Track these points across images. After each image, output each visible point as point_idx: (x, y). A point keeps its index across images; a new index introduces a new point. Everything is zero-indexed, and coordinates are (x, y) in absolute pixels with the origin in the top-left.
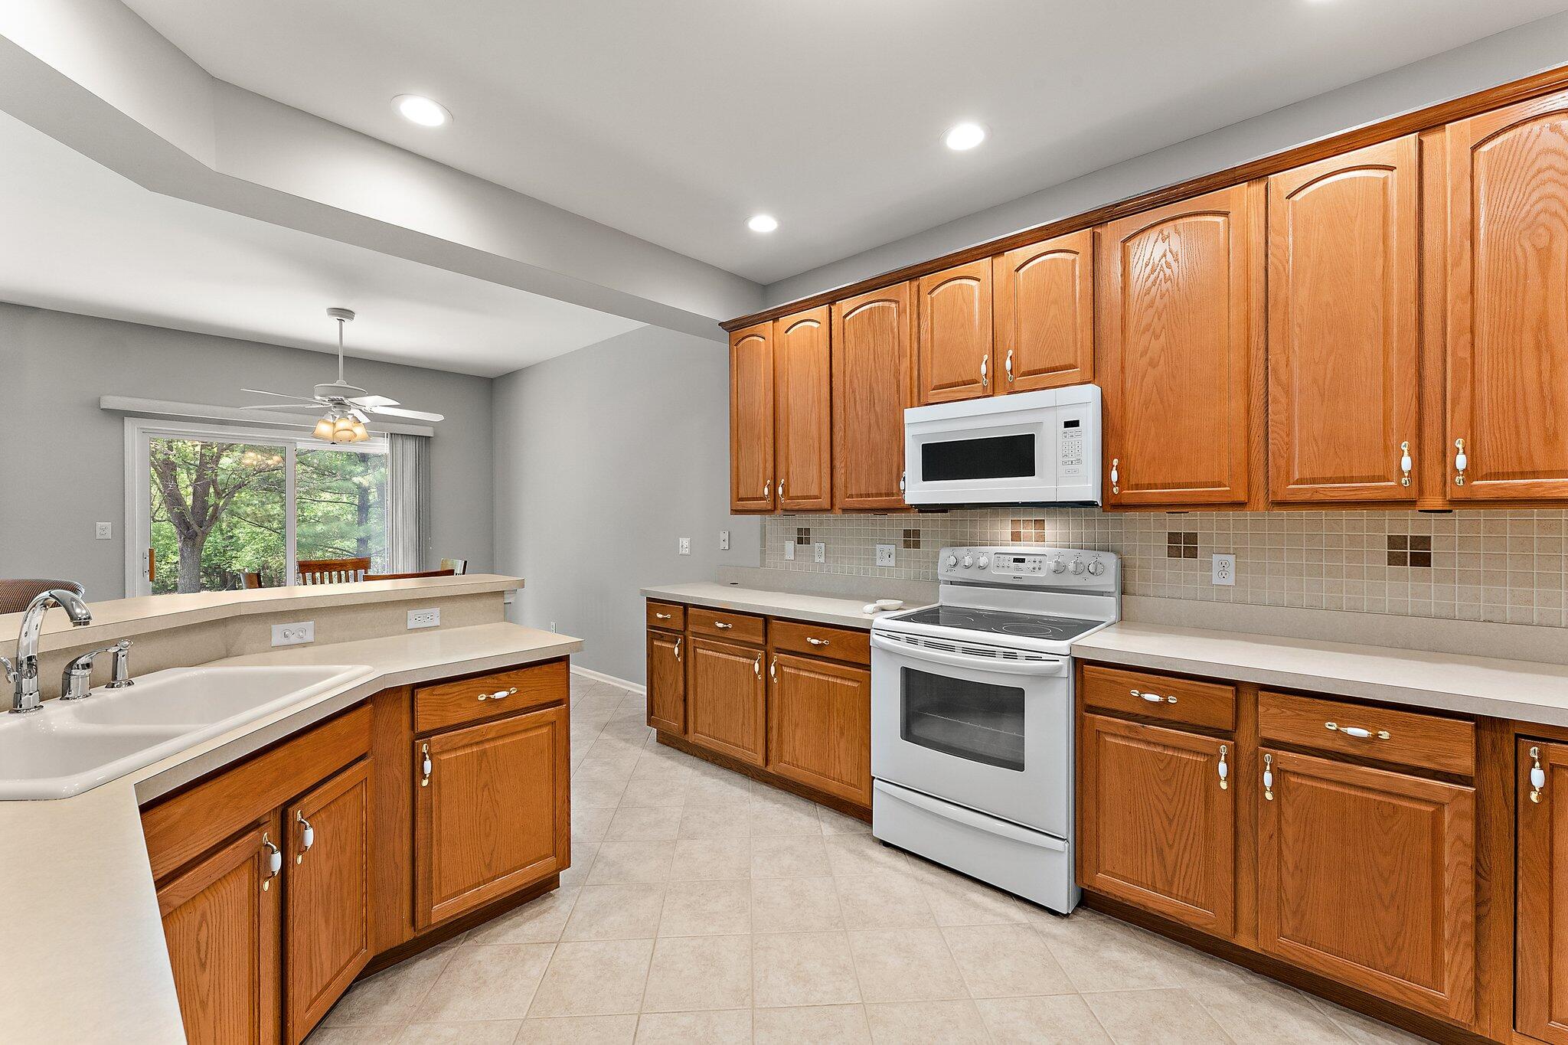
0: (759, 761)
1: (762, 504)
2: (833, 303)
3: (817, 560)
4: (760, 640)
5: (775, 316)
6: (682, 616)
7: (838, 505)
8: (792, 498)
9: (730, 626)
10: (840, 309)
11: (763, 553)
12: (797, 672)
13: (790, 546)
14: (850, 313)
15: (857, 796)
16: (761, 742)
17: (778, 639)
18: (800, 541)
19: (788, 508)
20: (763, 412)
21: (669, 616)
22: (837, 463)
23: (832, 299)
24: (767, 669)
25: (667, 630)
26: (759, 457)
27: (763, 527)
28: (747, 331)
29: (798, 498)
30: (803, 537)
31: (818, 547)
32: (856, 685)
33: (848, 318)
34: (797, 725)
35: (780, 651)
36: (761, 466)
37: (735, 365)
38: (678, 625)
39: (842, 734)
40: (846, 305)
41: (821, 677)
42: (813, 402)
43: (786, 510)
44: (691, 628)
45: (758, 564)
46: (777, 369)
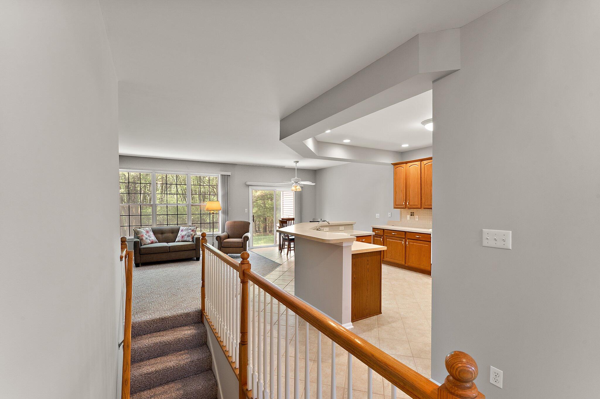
0: (403, 263)
1: (402, 206)
2: (422, 161)
3: (416, 220)
4: (404, 237)
5: (406, 163)
6: (383, 232)
7: (423, 207)
8: (410, 205)
9: (396, 234)
10: (423, 163)
11: (401, 218)
12: (413, 243)
13: (409, 216)
14: (426, 164)
15: (428, 268)
16: (404, 259)
17: (408, 236)
18: (411, 215)
19: (409, 207)
20: (402, 186)
21: (379, 232)
22: (422, 198)
23: (421, 160)
24: (406, 243)
25: (379, 235)
26: (402, 196)
27: (401, 212)
28: (398, 166)
29: (412, 205)
30: (412, 214)
31: (416, 217)
32: (427, 245)
33: (425, 165)
34: (413, 255)
35: (409, 239)
36: (402, 197)
37: (395, 174)
38: (382, 234)
39: (424, 256)
40: (425, 162)
41: (419, 244)
42: (416, 183)
43: (409, 208)
44: (385, 234)
45: (399, 221)
46: (407, 175)
